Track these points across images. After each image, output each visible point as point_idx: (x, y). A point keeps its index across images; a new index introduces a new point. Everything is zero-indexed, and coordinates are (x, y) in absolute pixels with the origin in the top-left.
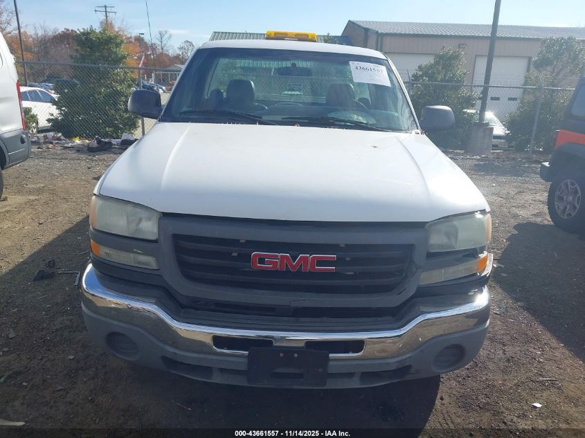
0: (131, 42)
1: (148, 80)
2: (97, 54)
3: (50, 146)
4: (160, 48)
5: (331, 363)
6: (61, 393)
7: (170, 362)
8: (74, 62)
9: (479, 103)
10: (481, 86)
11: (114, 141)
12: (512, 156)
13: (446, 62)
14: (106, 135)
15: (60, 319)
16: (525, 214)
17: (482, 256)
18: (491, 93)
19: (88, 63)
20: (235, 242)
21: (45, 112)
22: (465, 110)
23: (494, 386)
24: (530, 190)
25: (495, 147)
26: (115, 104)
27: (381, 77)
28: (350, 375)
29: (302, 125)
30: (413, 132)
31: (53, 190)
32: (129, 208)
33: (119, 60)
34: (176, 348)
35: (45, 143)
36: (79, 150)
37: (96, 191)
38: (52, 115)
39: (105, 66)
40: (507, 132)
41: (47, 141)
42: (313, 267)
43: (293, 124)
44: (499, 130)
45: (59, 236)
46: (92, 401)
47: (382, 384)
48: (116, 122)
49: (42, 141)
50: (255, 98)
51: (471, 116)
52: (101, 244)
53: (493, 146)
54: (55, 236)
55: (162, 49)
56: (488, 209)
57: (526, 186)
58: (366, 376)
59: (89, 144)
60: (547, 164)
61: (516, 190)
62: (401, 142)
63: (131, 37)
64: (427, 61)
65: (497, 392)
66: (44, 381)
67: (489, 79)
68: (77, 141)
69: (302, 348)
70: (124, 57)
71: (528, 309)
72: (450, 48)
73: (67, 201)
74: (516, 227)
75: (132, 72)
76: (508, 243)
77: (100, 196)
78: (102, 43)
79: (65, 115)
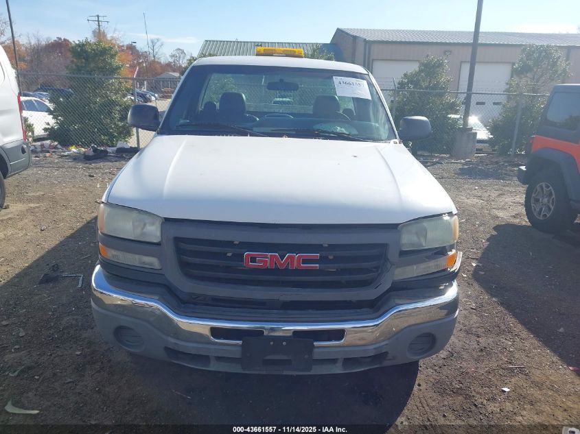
0: (123, 50)
1: (140, 88)
2: (92, 65)
3: (48, 155)
4: (151, 55)
5: (316, 350)
6: (70, 385)
7: (173, 352)
8: (70, 73)
9: (463, 108)
10: (464, 93)
11: (109, 150)
12: (495, 160)
13: (430, 69)
14: (102, 144)
15: (65, 319)
16: (505, 216)
17: (450, 253)
18: (474, 99)
19: (84, 74)
20: (230, 244)
21: (42, 121)
22: (449, 116)
23: (467, 373)
24: (511, 192)
25: (479, 151)
26: (110, 113)
27: (362, 90)
28: (334, 361)
29: (290, 136)
30: (392, 141)
31: (53, 198)
32: (135, 214)
33: (114, 70)
34: (178, 339)
35: (42, 151)
36: (75, 158)
37: (104, 199)
38: (48, 124)
39: (100, 76)
40: (491, 136)
41: (44, 150)
42: (299, 264)
43: (280, 135)
44: (483, 134)
45: (61, 242)
46: (99, 392)
47: (363, 369)
48: (111, 130)
49: (39, 150)
50: (247, 109)
51: (455, 121)
52: (109, 247)
53: (477, 150)
54: (57, 242)
55: (154, 57)
56: (455, 211)
57: (507, 188)
58: (348, 361)
59: (85, 152)
60: (523, 168)
61: (497, 193)
62: (379, 152)
63: (123, 46)
64: (413, 68)
65: (469, 378)
66: (55, 375)
67: (472, 87)
68: (74, 149)
69: (290, 337)
70: (118, 68)
71: (502, 304)
72: (434, 55)
73: (66, 208)
74: (495, 228)
75: (126, 82)
76: (488, 243)
77: (108, 204)
78: (97, 54)
79: (61, 124)
